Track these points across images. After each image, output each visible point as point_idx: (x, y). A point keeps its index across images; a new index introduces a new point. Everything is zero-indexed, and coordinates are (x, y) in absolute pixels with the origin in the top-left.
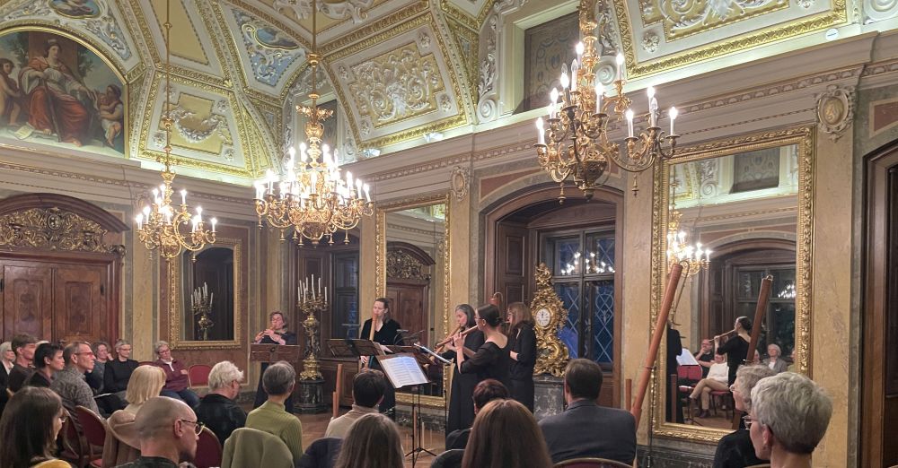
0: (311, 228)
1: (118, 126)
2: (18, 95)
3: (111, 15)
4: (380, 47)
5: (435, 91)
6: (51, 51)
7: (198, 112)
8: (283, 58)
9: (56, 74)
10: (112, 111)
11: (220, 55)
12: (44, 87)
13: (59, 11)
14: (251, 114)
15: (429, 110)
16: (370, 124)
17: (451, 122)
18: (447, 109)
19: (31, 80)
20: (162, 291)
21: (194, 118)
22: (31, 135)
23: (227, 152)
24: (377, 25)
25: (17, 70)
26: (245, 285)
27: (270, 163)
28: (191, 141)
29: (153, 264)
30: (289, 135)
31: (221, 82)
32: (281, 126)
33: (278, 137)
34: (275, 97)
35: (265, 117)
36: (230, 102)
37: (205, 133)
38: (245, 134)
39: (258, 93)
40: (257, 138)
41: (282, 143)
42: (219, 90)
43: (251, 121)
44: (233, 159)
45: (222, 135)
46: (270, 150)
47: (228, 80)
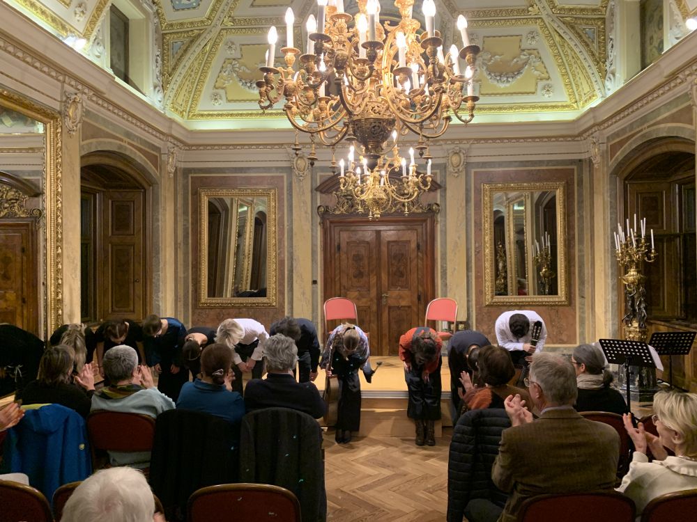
7: (506, 52)
14: (565, 37)
20: (477, 245)
21: (502, 60)
23: (544, 88)
26: (572, 233)
27: (591, 87)
28: (502, 86)
29: (467, 218)
30: (612, 47)
31: (525, 11)
32: (604, 40)
33: (600, 53)
34: (594, 7)
35: (581, 34)
36: (540, 31)
37: (516, 73)
38: (563, 62)
39: (571, 10)
40: (575, 63)
41: (606, 58)
42: (525, 21)
43: (566, 45)
44: (551, 95)
45: (536, 70)
46: (590, 72)
47: (532, 6)
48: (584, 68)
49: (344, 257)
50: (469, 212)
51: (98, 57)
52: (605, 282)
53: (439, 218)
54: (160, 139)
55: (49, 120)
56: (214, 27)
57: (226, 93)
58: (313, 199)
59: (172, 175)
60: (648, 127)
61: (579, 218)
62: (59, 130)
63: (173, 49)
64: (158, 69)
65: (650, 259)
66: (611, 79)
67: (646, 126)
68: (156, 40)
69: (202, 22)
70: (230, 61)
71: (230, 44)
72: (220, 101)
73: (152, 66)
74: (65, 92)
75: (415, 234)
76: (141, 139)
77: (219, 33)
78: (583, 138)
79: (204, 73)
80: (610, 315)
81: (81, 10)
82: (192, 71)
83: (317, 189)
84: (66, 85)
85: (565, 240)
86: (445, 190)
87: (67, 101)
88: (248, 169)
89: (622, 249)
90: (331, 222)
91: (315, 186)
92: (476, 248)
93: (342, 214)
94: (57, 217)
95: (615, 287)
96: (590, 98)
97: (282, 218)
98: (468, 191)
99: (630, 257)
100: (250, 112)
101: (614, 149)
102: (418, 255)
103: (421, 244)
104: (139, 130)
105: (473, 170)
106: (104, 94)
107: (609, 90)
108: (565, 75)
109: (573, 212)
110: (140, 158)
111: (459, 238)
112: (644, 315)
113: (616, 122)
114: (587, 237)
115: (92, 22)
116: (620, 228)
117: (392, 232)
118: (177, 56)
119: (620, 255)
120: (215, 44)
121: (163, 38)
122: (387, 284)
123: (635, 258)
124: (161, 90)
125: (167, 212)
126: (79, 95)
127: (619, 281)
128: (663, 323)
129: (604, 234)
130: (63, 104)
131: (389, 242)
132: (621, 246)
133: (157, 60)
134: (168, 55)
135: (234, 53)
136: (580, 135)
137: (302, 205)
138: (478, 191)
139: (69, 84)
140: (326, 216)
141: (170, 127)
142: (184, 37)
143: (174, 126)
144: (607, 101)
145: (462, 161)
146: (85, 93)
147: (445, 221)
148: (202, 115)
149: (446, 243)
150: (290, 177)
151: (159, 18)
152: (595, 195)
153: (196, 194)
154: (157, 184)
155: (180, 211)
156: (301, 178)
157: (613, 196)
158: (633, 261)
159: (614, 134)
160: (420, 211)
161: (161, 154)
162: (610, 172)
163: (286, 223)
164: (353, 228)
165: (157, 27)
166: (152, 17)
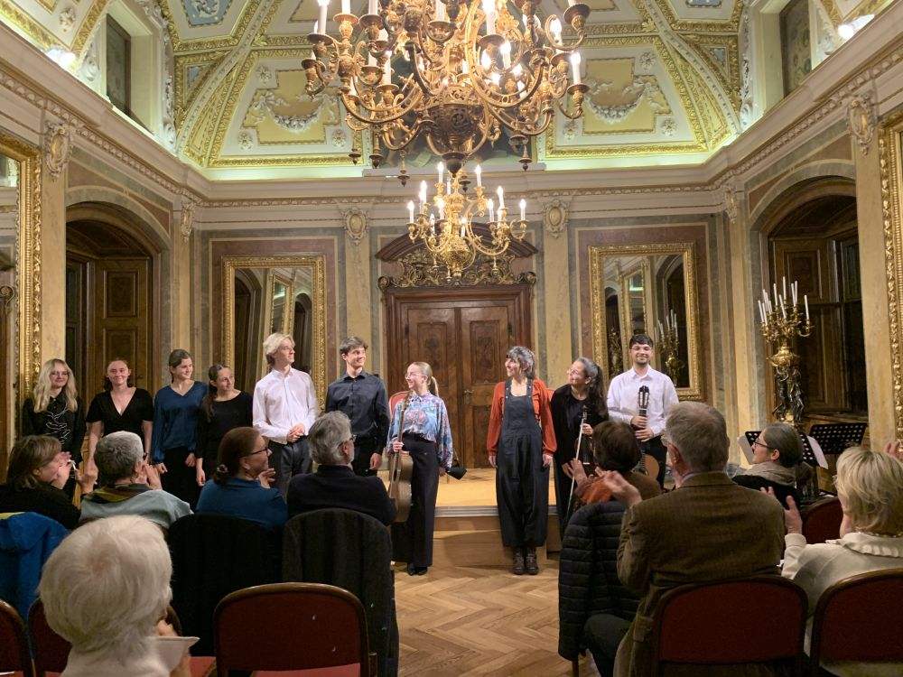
7: (615, 79)
14: (687, 58)
21: (610, 89)
23: (664, 124)
26: (704, 307)
27: (723, 122)
28: (611, 121)
29: (571, 291)
30: (747, 70)
31: (638, 27)
32: (737, 62)
33: (732, 80)
34: (723, 22)
35: (709, 56)
36: (657, 53)
37: (628, 105)
38: (686, 91)
39: (694, 25)
40: (702, 91)
41: (740, 85)
42: (638, 40)
43: (689, 69)
44: (673, 132)
45: (653, 102)
46: (721, 102)
47: (646, 21)
48: (713, 98)
49: (413, 343)
50: (573, 283)
51: (91, 79)
52: (749, 367)
53: (535, 291)
54: (172, 191)
55: (25, 157)
56: (241, 47)
57: (258, 132)
58: (373, 269)
59: (187, 239)
60: (796, 166)
61: (713, 289)
62: (38, 171)
63: (188, 75)
64: (168, 101)
65: (804, 332)
66: (747, 111)
67: (793, 165)
68: (166, 64)
69: (227, 41)
70: (264, 91)
71: (262, 70)
72: (250, 144)
73: (161, 96)
74: (47, 121)
75: (506, 311)
76: (146, 190)
77: (249, 56)
78: (714, 187)
79: (229, 108)
80: (756, 410)
81: (68, 16)
82: (214, 104)
83: (377, 256)
84: (47, 112)
85: (696, 316)
86: (543, 255)
87: (49, 132)
88: (288, 231)
89: (769, 321)
90: (396, 298)
91: (374, 252)
92: (583, 329)
93: (410, 288)
94: (34, 284)
95: (762, 374)
96: (722, 135)
97: (331, 295)
98: (571, 255)
99: (780, 332)
100: (289, 157)
101: (754, 198)
102: (509, 339)
103: (513, 324)
104: (145, 177)
105: (577, 230)
106: (98, 126)
107: (745, 124)
108: (690, 107)
109: (706, 280)
110: (145, 215)
111: (561, 316)
112: (801, 406)
113: (755, 164)
114: (724, 313)
115: (83, 33)
116: (765, 295)
117: (476, 309)
118: (194, 85)
119: (767, 329)
120: (243, 70)
121: (176, 62)
122: (470, 376)
123: (786, 332)
124: (173, 128)
125: (181, 288)
126: (66, 126)
127: (767, 363)
128: (824, 417)
129: (746, 306)
130: (43, 137)
131: (472, 323)
132: (768, 317)
133: (167, 89)
134: (182, 84)
135: (269, 82)
136: (711, 182)
137: (358, 276)
138: (584, 256)
139: (53, 112)
140: (389, 291)
141: (185, 176)
142: (203, 60)
143: (190, 174)
144: (743, 137)
145: (563, 217)
146: (73, 125)
147: (544, 295)
148: (227, 162)
149: (545, 323)
150: (342, 241)
151: (171, 36)
152: (733, 258)
153: (219, 266)
154: (167, 249)
155: (198, 287)
156: (357, 242)
157: (755, 259)
158: (784, 336)
159: (753, 179)
160: (511, 282)
161: (172, 211)
162: (750, 228)
163: (337, 301)
164: (424, 305)
165: (167, 48)
166: (161, 33)
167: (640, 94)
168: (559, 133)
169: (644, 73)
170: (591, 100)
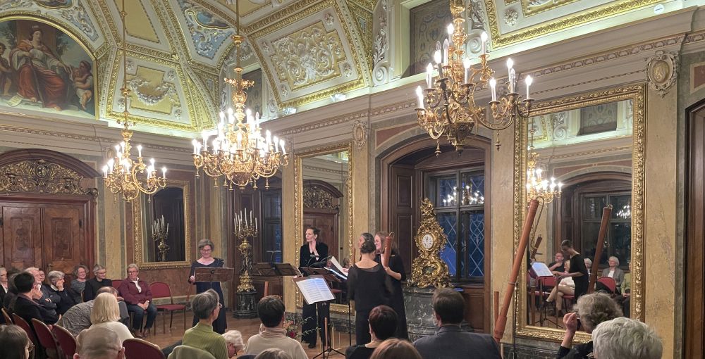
0: (239, 177)
1: (90, 93)
2: (9, 71)
3: (81, 5)
4: (294, 26)
5: (338, 60)
6: (34, 35)
7: (152, 81)
8: (219, 36)
9: (39, 54)
10: (84, 82)
11: (169, 35)
12: (30, 65)
13: (39, 3)
14: (194, 81)
15: (335, 76)
16: (288, 88)
17: (352, 85)
18: (348, 75)
19: (19, 59)
20: (128, 223)
21: (149, 85)
22: (21, 102)
23: (176, 112)
24: (291, 8)
25: (8, 51)
26: (193, 217)
28: (148, 104)
30: (225, 98)
31: (170, 56)
32: (219, 91)
33: (216, 100)
34: (212, 67)
35: (205, 83)
36: (178, 73)
37: (158, 97)
38: (190, 97)
39: (199, 65)
40: (200, 101)
41: (220, 103)
42: (168, 63)
43: (194, 87)
44: (181, 118)
45: (172, 98)
46: (210, 110)
47: (175, 55)
48: (206, 107)
53: (97, 200)
96: (208, 127)
102: (80, 231)
103: (82, 221)
108: (191, 106)
127: (229, 248)
129: (219, 219)
131: (53, 219)
167: (165, 92)
168: (115, 104)
169: (168, 81)
170: (137, 90)
